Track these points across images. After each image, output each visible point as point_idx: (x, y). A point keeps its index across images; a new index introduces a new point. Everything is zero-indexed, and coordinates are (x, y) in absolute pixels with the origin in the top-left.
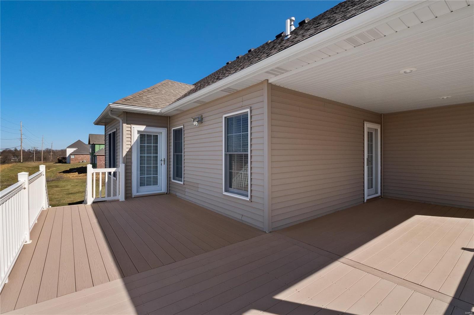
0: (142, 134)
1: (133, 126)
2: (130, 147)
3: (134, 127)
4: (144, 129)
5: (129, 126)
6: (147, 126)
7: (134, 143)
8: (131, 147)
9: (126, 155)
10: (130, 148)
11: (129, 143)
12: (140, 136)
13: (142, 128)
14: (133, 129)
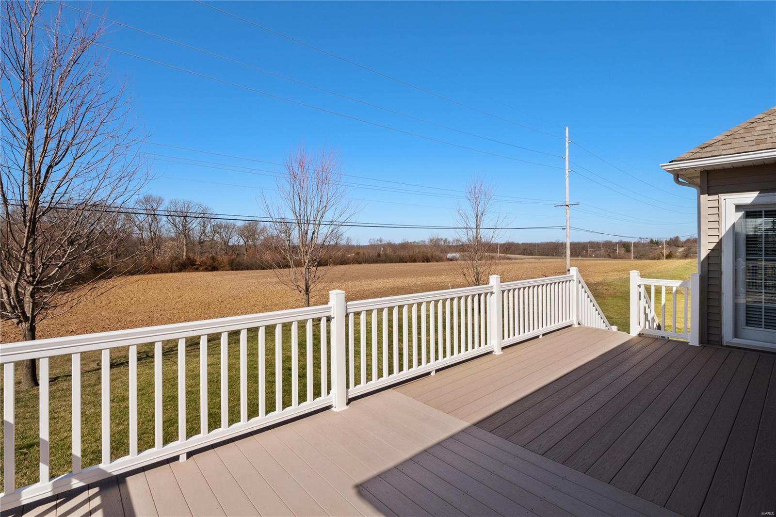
0: (748, 210)
1: (723, 196)
2: (718, 241)
3: (725, 197)
4: (753, 199)
5: (715, 197)
6: (762, 191)
7: (727, 232)
8: (721, 240)
9: (708, 256)
10: (718, 243)
11: (716, 232)
12: (745, 214)
13: (748, 198)
14: (723, 202)
